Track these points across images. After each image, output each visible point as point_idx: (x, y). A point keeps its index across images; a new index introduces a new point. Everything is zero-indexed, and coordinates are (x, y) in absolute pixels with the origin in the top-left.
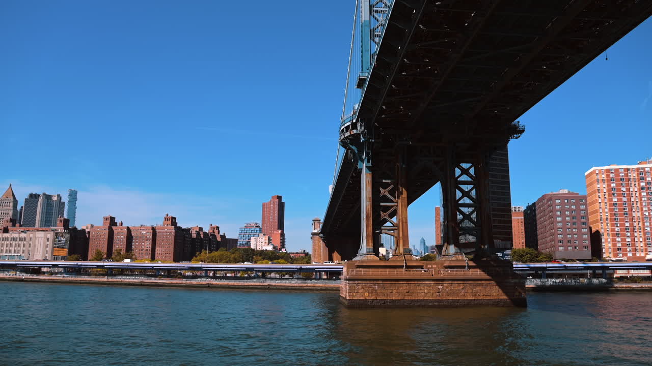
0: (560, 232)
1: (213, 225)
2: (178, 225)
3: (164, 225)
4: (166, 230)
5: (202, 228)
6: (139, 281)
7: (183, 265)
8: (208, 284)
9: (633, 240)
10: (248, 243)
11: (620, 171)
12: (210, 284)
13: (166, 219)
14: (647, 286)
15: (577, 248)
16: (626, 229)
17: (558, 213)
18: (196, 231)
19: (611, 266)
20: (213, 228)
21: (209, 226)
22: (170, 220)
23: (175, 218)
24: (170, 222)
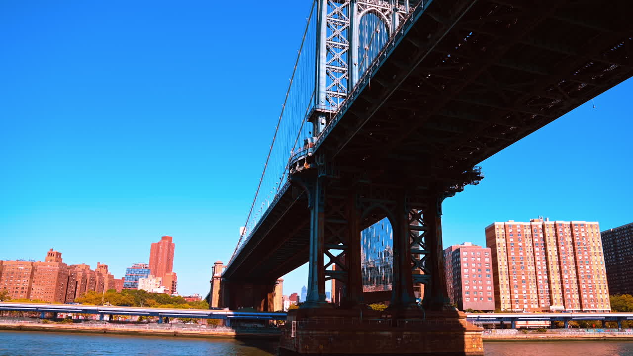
0: (467, 283)
1: (101, 264)
2: (63, 262)
3: (46, 260)
4: (49, 266)
5: (89, 266)
6: (18, 325)
7: (75, 308)
8: (104, 329)
9: (528, 292)
10: (135, 285)
11: (518, 227)
12: (107, 330)
13: (50, 254)
14: (552, 337)
15: (482, 299)
16: (523, 282)
17: (465, 265)
18: (83, 270)
19: (520, 317)
20: (101, 267)
21: (96, 264)
22: (55, 256)
23: (60, 254)
24: (54, 258)
